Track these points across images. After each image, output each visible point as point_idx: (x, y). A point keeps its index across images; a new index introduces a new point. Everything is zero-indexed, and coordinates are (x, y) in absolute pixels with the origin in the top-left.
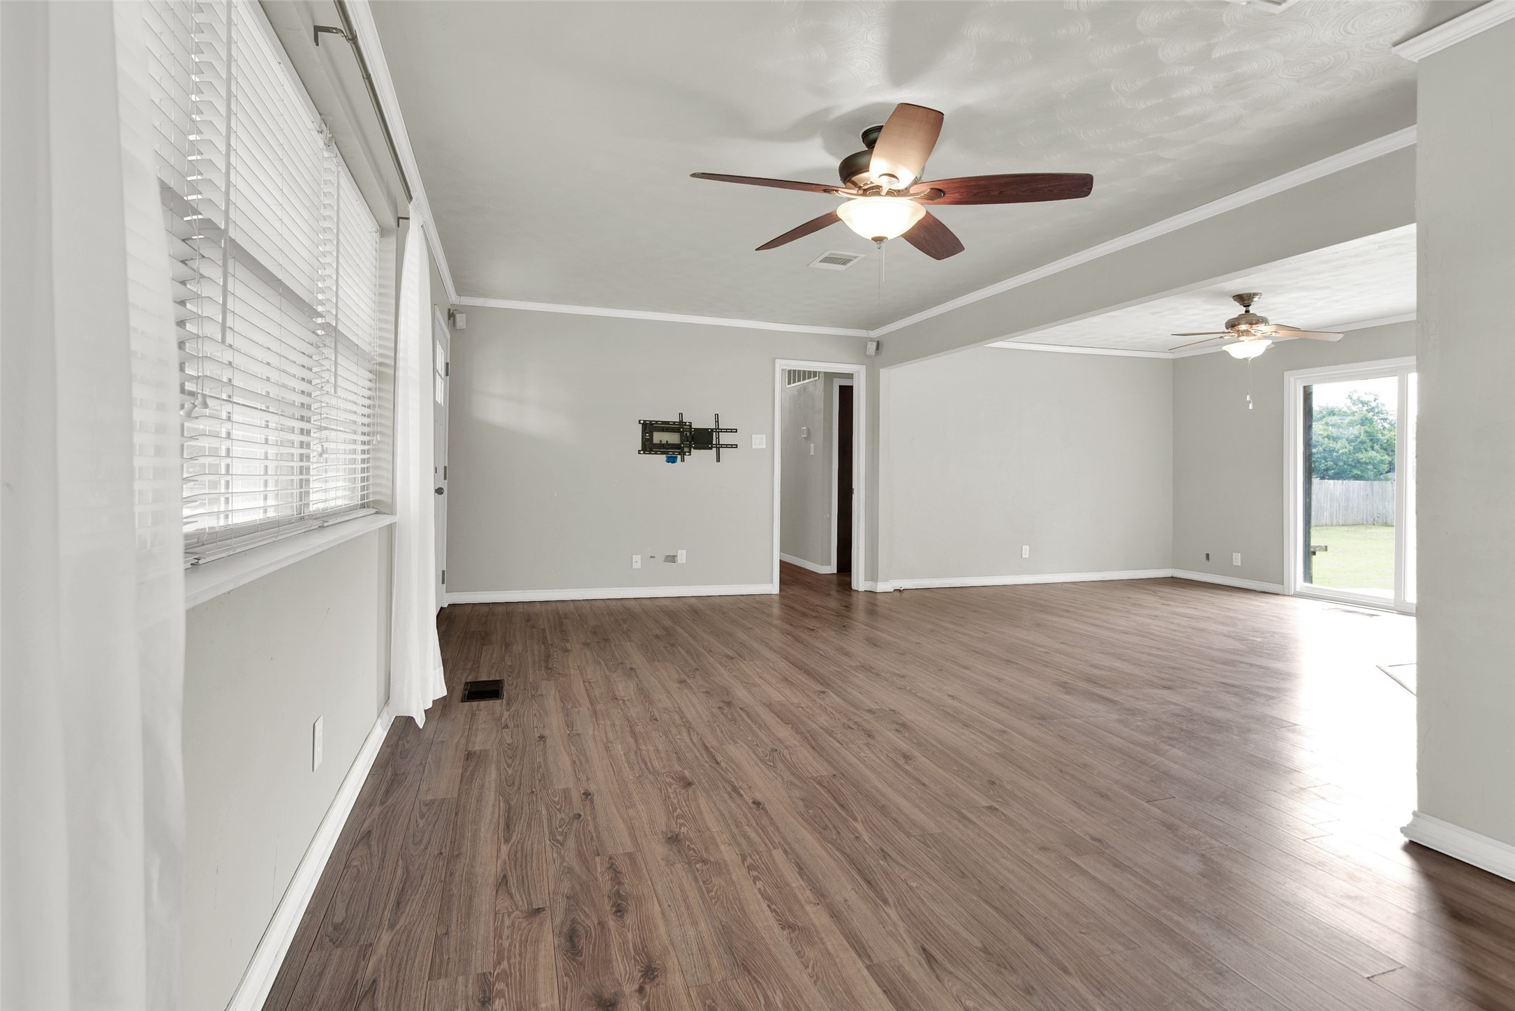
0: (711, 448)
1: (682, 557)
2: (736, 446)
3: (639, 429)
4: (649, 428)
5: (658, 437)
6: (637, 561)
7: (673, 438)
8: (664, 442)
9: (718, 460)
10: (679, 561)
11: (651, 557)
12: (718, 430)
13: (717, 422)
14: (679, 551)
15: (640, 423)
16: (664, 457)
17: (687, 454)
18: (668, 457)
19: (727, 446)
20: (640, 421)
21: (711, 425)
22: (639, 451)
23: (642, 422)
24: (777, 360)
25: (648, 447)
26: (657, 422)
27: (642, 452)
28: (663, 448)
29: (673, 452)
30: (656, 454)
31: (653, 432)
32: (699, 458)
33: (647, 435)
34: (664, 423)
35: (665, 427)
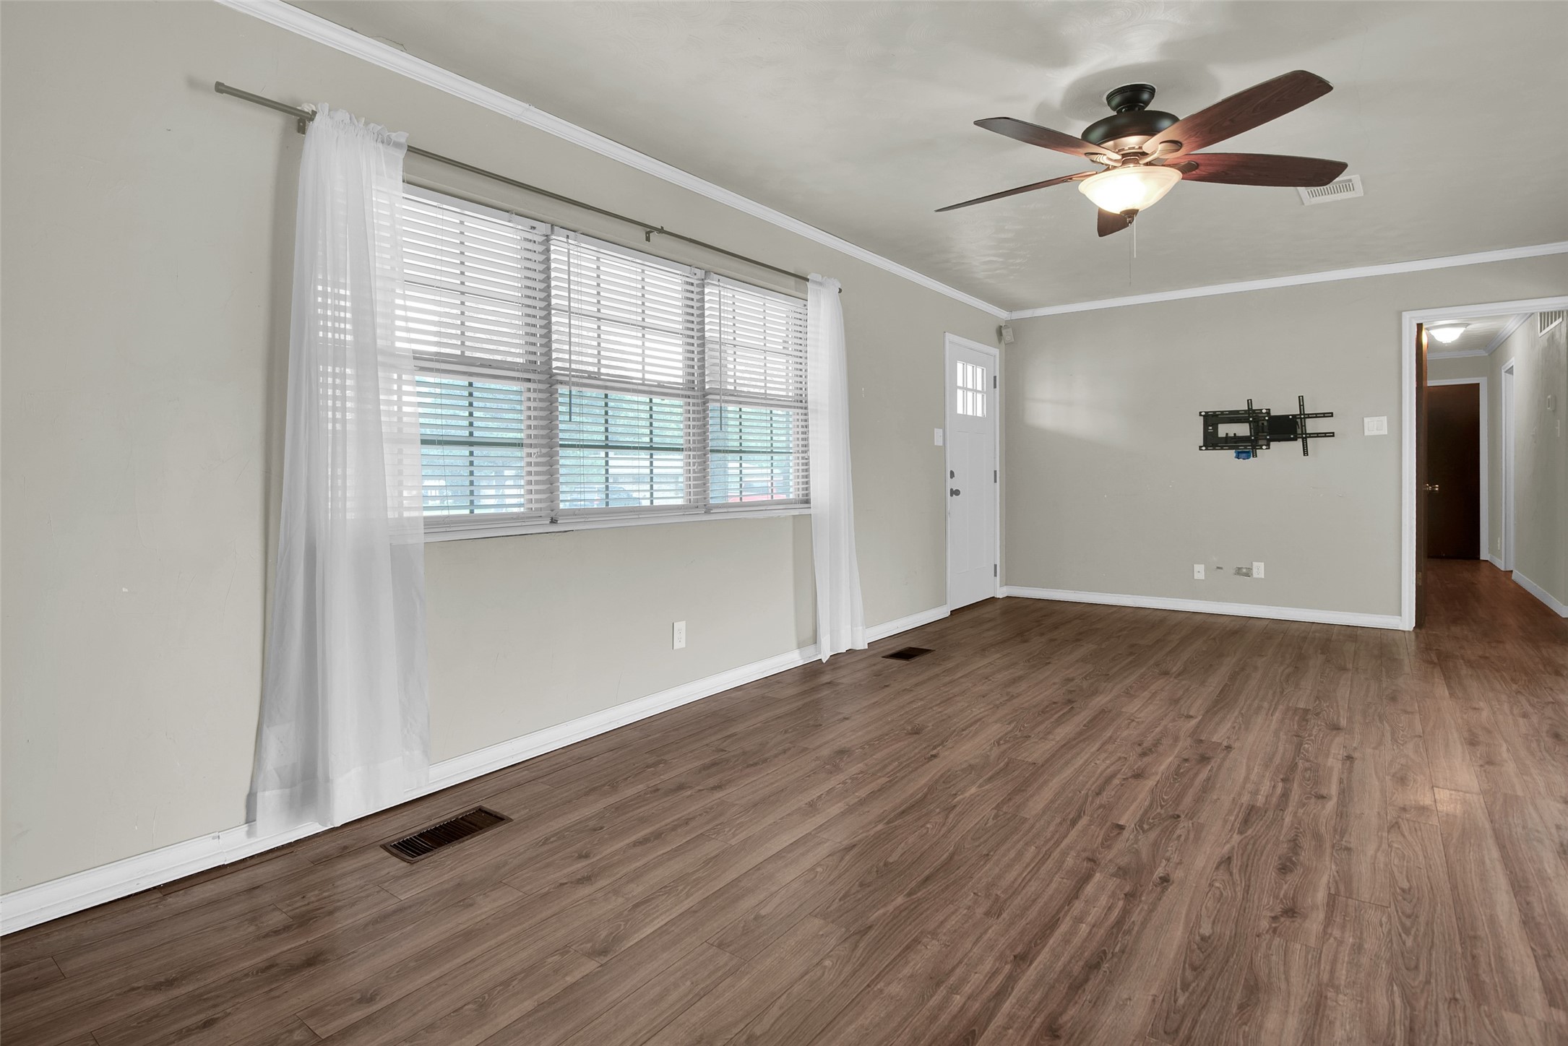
0: (1295, 439)
1: (1259, 570)
2: (1333, 435)
3: (1200, 422)
4: (1212, 420)
5: (1224, 430)
6: (1200, 572)
7: (1243, 430)
8: (1231, 435)
9: (1306, 452)
10: (1255, 575)
11: (1218, 568)
12: (1303, 416)
13: (1301, 405)
14: (1255, 564)
15: (1200, 415)
16: (1232, 453)
17: (1264, 447)
18: (1239, 453)
19: (1318, 435)
20: (1200, 413)
21: (1292, 409)
22: (1200, 447)
23: (1203, 414)
24: (1403, 313)
25: (1212, 441)
26: (1222, 412)
27: (1204, 448)
28: (1231, 443)
29: (1245, 447)
30: (1222, 449)
31: (1217, 424)
32: (1280, 453)
33: (1211, 428)
34: (1231, 412)
35: (1233, 417)
